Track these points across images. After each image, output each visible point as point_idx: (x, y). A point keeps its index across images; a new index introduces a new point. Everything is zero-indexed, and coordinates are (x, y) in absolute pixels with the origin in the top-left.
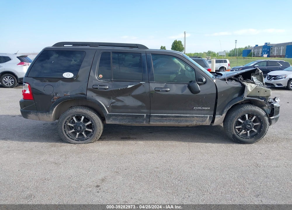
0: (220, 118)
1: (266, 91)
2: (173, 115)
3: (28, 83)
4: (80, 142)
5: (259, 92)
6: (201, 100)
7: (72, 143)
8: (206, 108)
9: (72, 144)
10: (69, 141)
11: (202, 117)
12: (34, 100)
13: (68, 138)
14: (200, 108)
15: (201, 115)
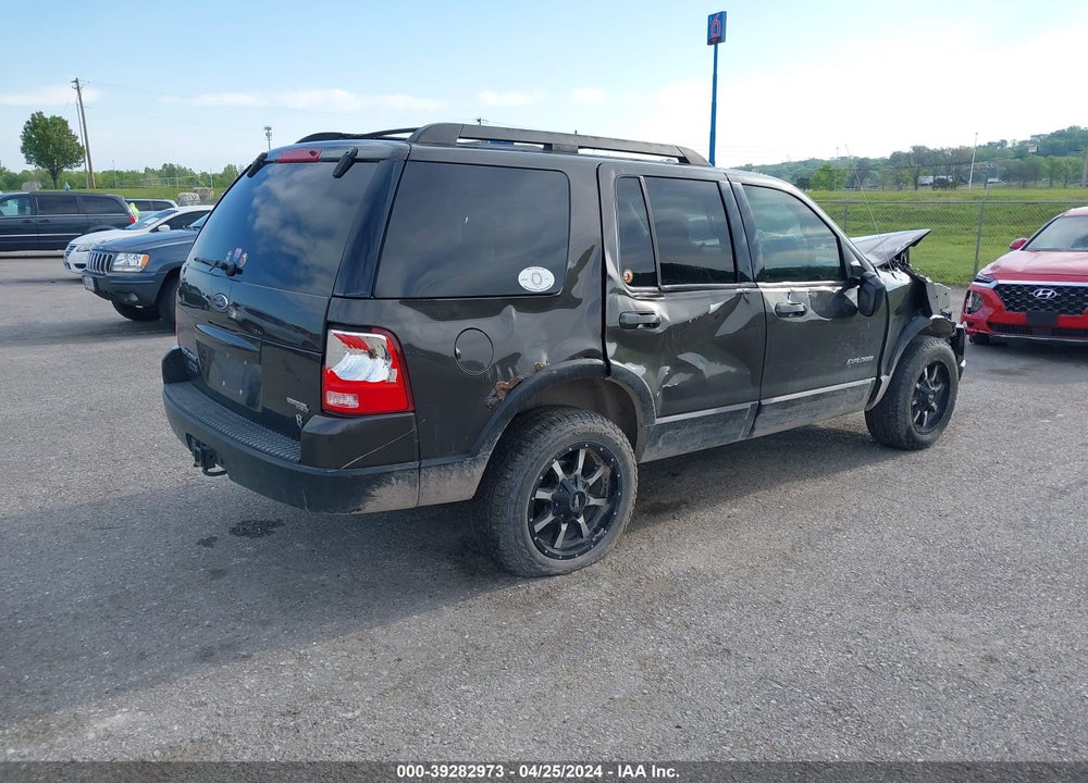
3: (380, 330)
4: (580, 559)
6: (862, 334)
7: (557, 571)
8: (867, 359)
9: (558, 574)
10: (544, 569)
11: (860, 388)
12: (414, 412)
13: (539, 555)
14: (858, 360)
15: (858, 382)
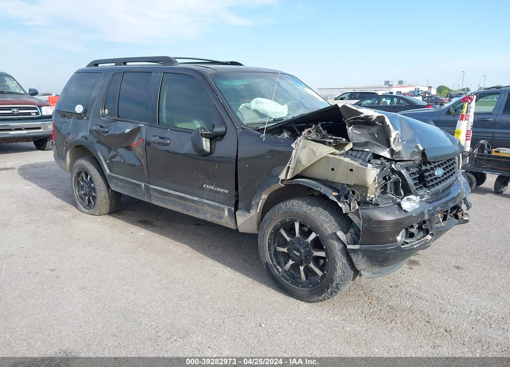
0: (246, 218)
1: (351, 170)
2: (176, 193)
5: (333, 169)
6: (211, 170)
8: (222, 190)
11: (217, 208)
14: (213, 188)
15: (215, 203)
